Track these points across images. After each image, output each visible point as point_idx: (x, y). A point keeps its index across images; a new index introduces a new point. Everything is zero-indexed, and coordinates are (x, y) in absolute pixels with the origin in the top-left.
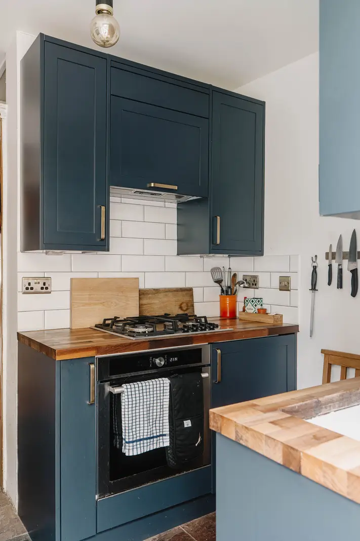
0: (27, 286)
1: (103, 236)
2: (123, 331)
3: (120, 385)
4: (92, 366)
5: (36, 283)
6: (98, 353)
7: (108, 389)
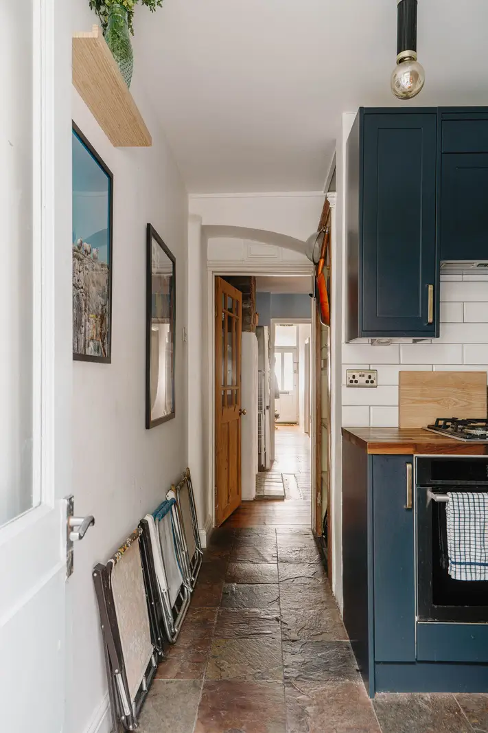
0: (351, 379)
1: (430, 320)
2: (455, 432)
3: (445, 493)
4: (409, 466)
5: (360, 376)
6: (417, 451)
7: (430, 495)
